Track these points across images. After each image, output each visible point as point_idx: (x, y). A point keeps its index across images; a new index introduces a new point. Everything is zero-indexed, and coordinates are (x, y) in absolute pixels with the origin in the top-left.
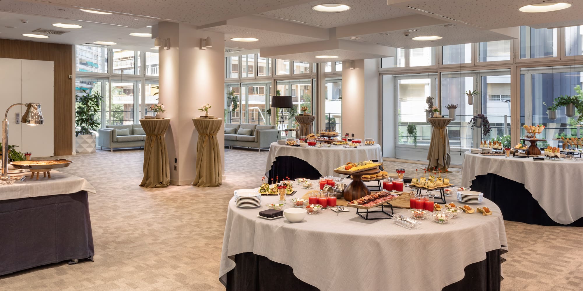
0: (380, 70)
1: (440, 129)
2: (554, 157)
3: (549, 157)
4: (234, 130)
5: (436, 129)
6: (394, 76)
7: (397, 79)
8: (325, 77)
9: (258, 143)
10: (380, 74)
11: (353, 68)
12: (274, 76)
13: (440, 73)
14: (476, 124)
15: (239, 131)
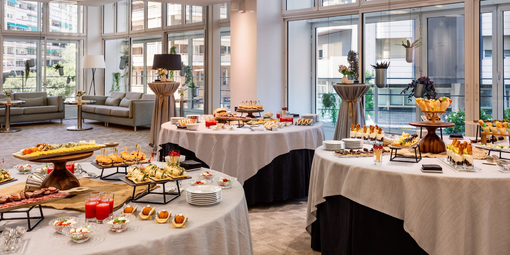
0: (285, 12)
1: (349, 102)
2: (463, 162)
3: (454, 162)
4: (117, 100)
5: (344, 102)
6: (310, 21)
7: (314, 26)
8: (220, 27)
9: (133, 119)
10: (284, 19)
11: (242, 11)
12: (165, 28)
13: (363, 14)
14: (415, 93)
15: (122, 103)
